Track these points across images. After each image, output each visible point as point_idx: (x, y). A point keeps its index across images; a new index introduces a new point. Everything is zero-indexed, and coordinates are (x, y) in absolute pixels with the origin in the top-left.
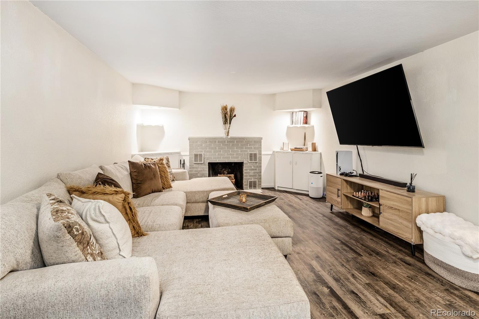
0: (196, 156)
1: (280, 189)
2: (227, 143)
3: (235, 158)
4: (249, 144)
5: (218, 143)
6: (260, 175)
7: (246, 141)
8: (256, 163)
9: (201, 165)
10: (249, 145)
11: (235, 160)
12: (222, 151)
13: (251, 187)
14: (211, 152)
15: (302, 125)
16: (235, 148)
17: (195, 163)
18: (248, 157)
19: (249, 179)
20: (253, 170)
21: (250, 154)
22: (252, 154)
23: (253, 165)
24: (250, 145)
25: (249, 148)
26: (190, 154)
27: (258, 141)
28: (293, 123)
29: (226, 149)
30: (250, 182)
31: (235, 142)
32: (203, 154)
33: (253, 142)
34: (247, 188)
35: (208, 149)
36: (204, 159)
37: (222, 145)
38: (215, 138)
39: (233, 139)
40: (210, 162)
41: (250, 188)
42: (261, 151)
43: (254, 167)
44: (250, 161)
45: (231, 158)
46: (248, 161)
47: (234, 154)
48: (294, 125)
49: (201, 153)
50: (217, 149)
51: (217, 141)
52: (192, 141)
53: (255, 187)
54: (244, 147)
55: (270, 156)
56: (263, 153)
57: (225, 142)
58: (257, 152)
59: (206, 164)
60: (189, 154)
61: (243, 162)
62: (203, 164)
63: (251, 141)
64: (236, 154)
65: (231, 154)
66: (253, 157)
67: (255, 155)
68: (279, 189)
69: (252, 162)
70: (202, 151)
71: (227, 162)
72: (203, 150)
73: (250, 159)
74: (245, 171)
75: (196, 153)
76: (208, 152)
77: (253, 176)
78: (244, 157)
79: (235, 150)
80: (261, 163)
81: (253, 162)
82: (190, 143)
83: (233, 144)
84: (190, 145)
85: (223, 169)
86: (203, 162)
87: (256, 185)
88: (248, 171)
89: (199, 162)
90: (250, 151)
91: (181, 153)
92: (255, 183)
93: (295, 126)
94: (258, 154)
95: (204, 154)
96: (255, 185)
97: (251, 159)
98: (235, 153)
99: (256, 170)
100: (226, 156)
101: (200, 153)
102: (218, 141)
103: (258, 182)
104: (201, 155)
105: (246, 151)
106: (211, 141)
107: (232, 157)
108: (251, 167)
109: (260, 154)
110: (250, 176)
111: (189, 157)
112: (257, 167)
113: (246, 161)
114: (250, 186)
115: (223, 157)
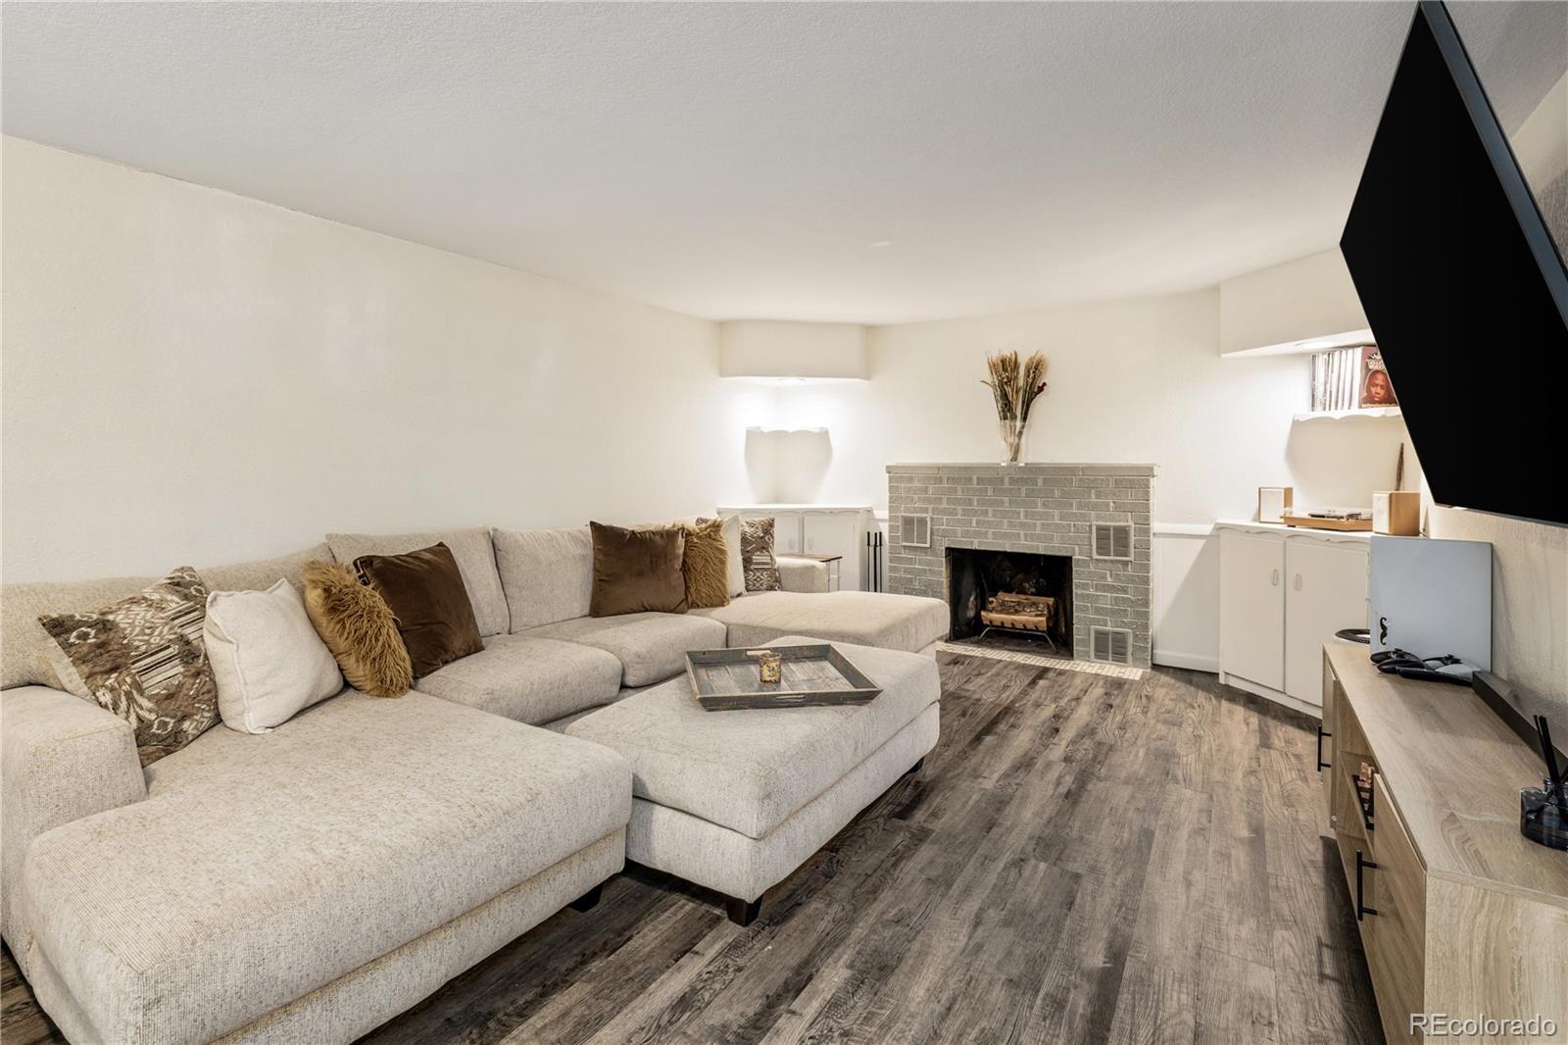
0: (908, 522)
1: (1234, 683)
2: (1010, 484)
3: (1039, 538)
4: (1093, 491)
5: (978, 484)
6: (1146, 615)
7: (1081, 480)
8: (1126, 564)
9: (921, 552)
10: (1093, 496)
11: (1038, 548)
12: (990, 514)
13: (1101, 653)
14: (953, 513)
15: (1355, 411)
16: (1039, 505)
17: (905, 547)
18: (1090, 538)
19: (1098, 622)
20: (1112, 588)
21: (1099, 529)
22: (1109, 530)
23: (1111, 571)
24: (1098, 497)
25: (1095, 507)
26: (890, 517)
27: (1134, 483)
28: (1317, 403)
29: (1007, 504)
30: (1097, 633)
31: (1040, 482)
32: (928, 519)
33: (1112, 484)
34: (1087, 654)
35: (944, 505)
36: (932, 534)
37: (990, 492)
38: (969, 468)
39: (1033, 469)
40: (952, 546)
41: (1097, 657)
42: (1147, 518)
43: (1117, 577)
44: (1099, 554)
45: (1022, 536)
46: (1091, 553)
47: (1035, 524)
48: (1319, 413)
49: (924, 515)
50: (975, 503)
51: (975, 477)
52: (898, 476)
53: (1120, 655)
54: (1074, 502)
55: (1201, 543)
56: (1156, 526)
57: (1002, 480)
58: (1131, 523)
59: (939, 552)
60: (887, 517)
61: (1070, 558)
62: (929, 551)
63: (1102, 480)
64: (1043, 524)
65: (1022, 524)
66: (1114, 541)
67: (1122, 534)
68: (1231, 684)
69: (1105, 561)
70: (926, 510)
71: (1009, 550)
72: (930, 507)
73: (1097, 547)
74: (1079, 592)
75: (909, 515)
76: (944, 512)
77: (1113, 612)
78: (1076, 537)
79: (1041, 509)
80: (1146, 568)
81: (1112, 561)
82: (890, 480)
83: (1033, 490)
84: (891, 488)
85: (1016, 575)
86: (928, 545)
87: (1125, 648)
88: (1092, 591)
89: (916, 544)
90: (1098, 518)
91: (875, 512)
92: (1119, 641)
93: (1327, 414)
94: (1132, 532)
95: (932, 519)
96: (1123, 650)
97: (1103, 549)
98: (1038, 523)
99: (1124, 590)
100: (1005, 528)
101: (918, 515)
102: (978, 478)
103: (1134, 640)
104: (922, 522)
105: (1084, 517)
106: (953, 479)
107: (1026, 535)
108: (1104, 577)
109: (1144, 529)
110: (1098, 611)
111: (887, 524)
112: (1131, 579)
113: (1080, 555)
114: (1097, 650)
115: (993, 533)
